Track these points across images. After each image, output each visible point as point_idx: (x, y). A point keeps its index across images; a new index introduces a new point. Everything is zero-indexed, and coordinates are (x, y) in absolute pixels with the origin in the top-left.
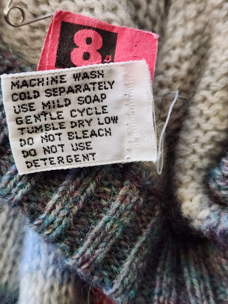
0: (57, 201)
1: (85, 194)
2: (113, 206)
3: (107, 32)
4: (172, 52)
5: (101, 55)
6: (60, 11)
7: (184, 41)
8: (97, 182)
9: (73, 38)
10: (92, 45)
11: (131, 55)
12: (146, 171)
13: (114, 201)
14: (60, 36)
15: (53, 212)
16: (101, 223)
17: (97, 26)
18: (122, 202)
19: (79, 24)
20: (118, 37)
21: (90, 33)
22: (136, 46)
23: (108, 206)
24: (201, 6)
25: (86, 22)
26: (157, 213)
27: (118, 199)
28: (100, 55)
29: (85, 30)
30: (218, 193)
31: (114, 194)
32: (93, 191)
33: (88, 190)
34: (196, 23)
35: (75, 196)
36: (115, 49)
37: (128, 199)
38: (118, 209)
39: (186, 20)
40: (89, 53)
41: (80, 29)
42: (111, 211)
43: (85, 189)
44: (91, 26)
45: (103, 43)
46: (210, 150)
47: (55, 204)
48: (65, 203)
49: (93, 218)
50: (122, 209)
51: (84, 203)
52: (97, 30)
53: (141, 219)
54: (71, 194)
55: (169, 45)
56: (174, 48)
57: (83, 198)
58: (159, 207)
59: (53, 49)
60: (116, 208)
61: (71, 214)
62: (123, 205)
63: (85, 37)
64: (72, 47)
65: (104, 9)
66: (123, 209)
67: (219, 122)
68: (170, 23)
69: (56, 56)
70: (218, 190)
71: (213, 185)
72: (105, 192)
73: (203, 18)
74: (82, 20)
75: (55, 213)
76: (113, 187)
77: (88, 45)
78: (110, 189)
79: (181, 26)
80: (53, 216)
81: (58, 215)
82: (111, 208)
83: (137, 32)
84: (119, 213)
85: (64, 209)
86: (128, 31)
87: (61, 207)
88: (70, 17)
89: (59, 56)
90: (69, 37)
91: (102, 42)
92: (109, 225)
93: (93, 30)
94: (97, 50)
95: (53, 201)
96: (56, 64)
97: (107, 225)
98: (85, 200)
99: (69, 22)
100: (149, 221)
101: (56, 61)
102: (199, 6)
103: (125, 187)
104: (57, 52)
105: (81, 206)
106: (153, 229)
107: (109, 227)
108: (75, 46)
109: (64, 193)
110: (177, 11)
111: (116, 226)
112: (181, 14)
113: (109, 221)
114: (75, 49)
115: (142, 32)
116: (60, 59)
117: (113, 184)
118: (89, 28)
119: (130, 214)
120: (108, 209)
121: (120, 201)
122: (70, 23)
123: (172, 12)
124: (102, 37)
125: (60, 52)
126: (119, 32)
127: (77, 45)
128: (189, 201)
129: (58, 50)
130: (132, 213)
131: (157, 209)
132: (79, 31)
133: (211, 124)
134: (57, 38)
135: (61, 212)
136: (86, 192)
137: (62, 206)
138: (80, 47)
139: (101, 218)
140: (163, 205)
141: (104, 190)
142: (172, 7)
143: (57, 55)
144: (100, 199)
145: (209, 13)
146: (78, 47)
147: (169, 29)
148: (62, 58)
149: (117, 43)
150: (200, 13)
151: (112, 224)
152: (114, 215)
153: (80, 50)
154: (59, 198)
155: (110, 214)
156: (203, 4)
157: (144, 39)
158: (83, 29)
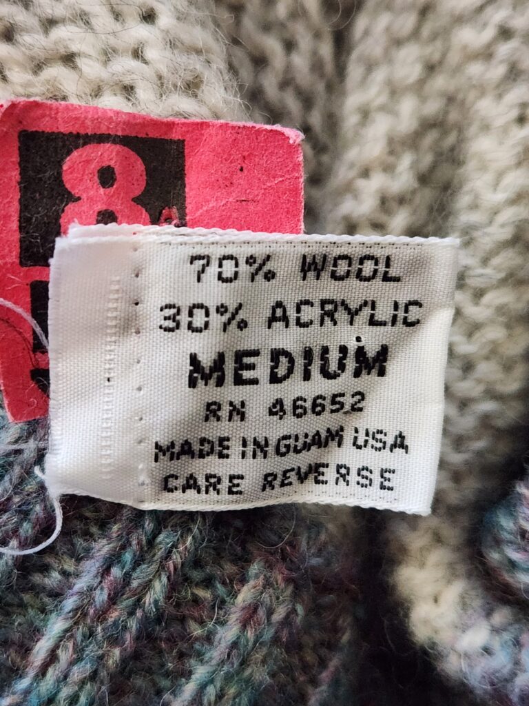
0: (61, 639)
1: (139, 613)
2: (220, 639)
3: (155, 140)
4: (361, 183)
5: (146, 211)
6: (10, 103)
7: (392, 152)
8: (172, 577)
9: (60, 174)
10: (117, 189)
11: (231, 200)
12: (309, 528)
13: (222, 623)
14: (20, 174)
15: (50, 671)
16: (189, 689)
17: (123, 130)
18: (245, 624)
19: (71, 133)
20: (186, 151)
21: (106, 155)
22: (242, 170)
23: (209, 639)
24: (433, 51)
25: (89, 123)
26: (346, 638)
27: (234, 617)
28: (144, 211)
29: (92, 146)
30: (507, 577)
31: (223, 602)
32: (161, 603)
33: (147, 601)
34: (423, 99)
35: (113, 619)
36: (185, 187)
37: (261, 613)
38: (235, 645)
39: (395, 91)
40: (112, 211)
41: (77, 148)
42: (216, 653)
43: (139, 600)
44: (107, 133)
45: (147, 175)
46: (479, 454)
47: (57, 647)
48: (84, 644)
49: (167, 674)
50: (246, 646)
51: (137, 638)
52: (126, 141)
53: (301, 659)
54: (99, 618)
55: (352, 166)
56: (366, 173)
57: (133, 624)
58: (349, 619)
59: (7, 214)
60: (229, 643)
61: (103, 674)
62: (250, 634)
63: (94, 166)
64: (62, 201)
65: (162, 84)
66: (250, 644)
67: (500, 375)
68: (353, 101)
69: (17, 236)
70: (508, 571)
71: (494, 556)
72: (196, 601)
73: (440, 82)
74: (77, 119)
75: (57, 672)
76: (219, 583)
77: (108, 190)
78: (209, 592)
79: (383, 108)
80: (51, 682)
81: (66, 677)
82: (215, 643)
83: (240, 130)
84: (239, 655)
85: (82, 660)
86: (212, 131)
87: (75, 656)
88: (43, 116)
89: (27, 233)
90: (47, 175)
91: (145, 173)
92: (211, 691)
93: (114, 142)
94: (133, 200)
95: (49, 639)
96: (20, 258)
97: (206, 692)
98: (139, 631)
99: (41, 131)
100: (323, 664)
101: (21, 247)
102: (428, 50)
103: (252, 583)
104: (19, 221)
105: (129, 648)
106: (335, 682)
107: (213, 698)
108: (70, 198)
109: (79, 615)
110: (370, 67)
111: (232, 691)
112: (380, 75)
113: (212, 681)
114: (71, 206)
115: (253, 127)
116: (30, 242)
117: (218, 575)
118: (101, 138)
119: (269, 654)
120: (207, 646)
121: (240, 622)
122: (43, 132)
123: (354, 71)
124: (142, 157)
125: (28, 220)
126: (187, 138)
127: (75, 192)
128: (431, 601)
129: (20, 217)
130: (276, 651)
131: (346, 624)
132: (75, 154)
133: (479, 381)
134: (14, 183)
135: (75, 668)
136: (142, 607)
137: (75, 650)
138: (84, 197)
139: (188, 674)
140: (361, 613)
141: (193, 594)
142: (354, 55)
143: (20, 232)
144: (183, 620)
145: (458, 69)
146: (79, 198)
147: (350, 120)
148: (36, 238)
149: (186, 168)
150: (431, 68)
151: (222, 689)
152: (224, 664)
153: (84, 208)
154: (66, 631)
155: (214, 662)
156: (439, 44)
157: (263, 146)
158: (84, 144)
